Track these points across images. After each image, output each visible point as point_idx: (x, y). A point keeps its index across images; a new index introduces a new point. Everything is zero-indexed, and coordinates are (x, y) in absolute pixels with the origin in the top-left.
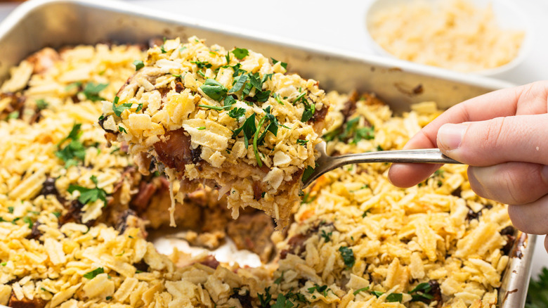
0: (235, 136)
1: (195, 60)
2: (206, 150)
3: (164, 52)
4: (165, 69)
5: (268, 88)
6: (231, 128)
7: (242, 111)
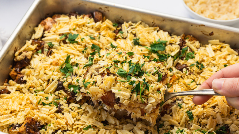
0: (133, 92)
1: (113, 60)
2: (122, 99)
3: (100, 57)
4: (102, 65)
5: (143, 69)
6: (131, 89)
7: (134, 82)
